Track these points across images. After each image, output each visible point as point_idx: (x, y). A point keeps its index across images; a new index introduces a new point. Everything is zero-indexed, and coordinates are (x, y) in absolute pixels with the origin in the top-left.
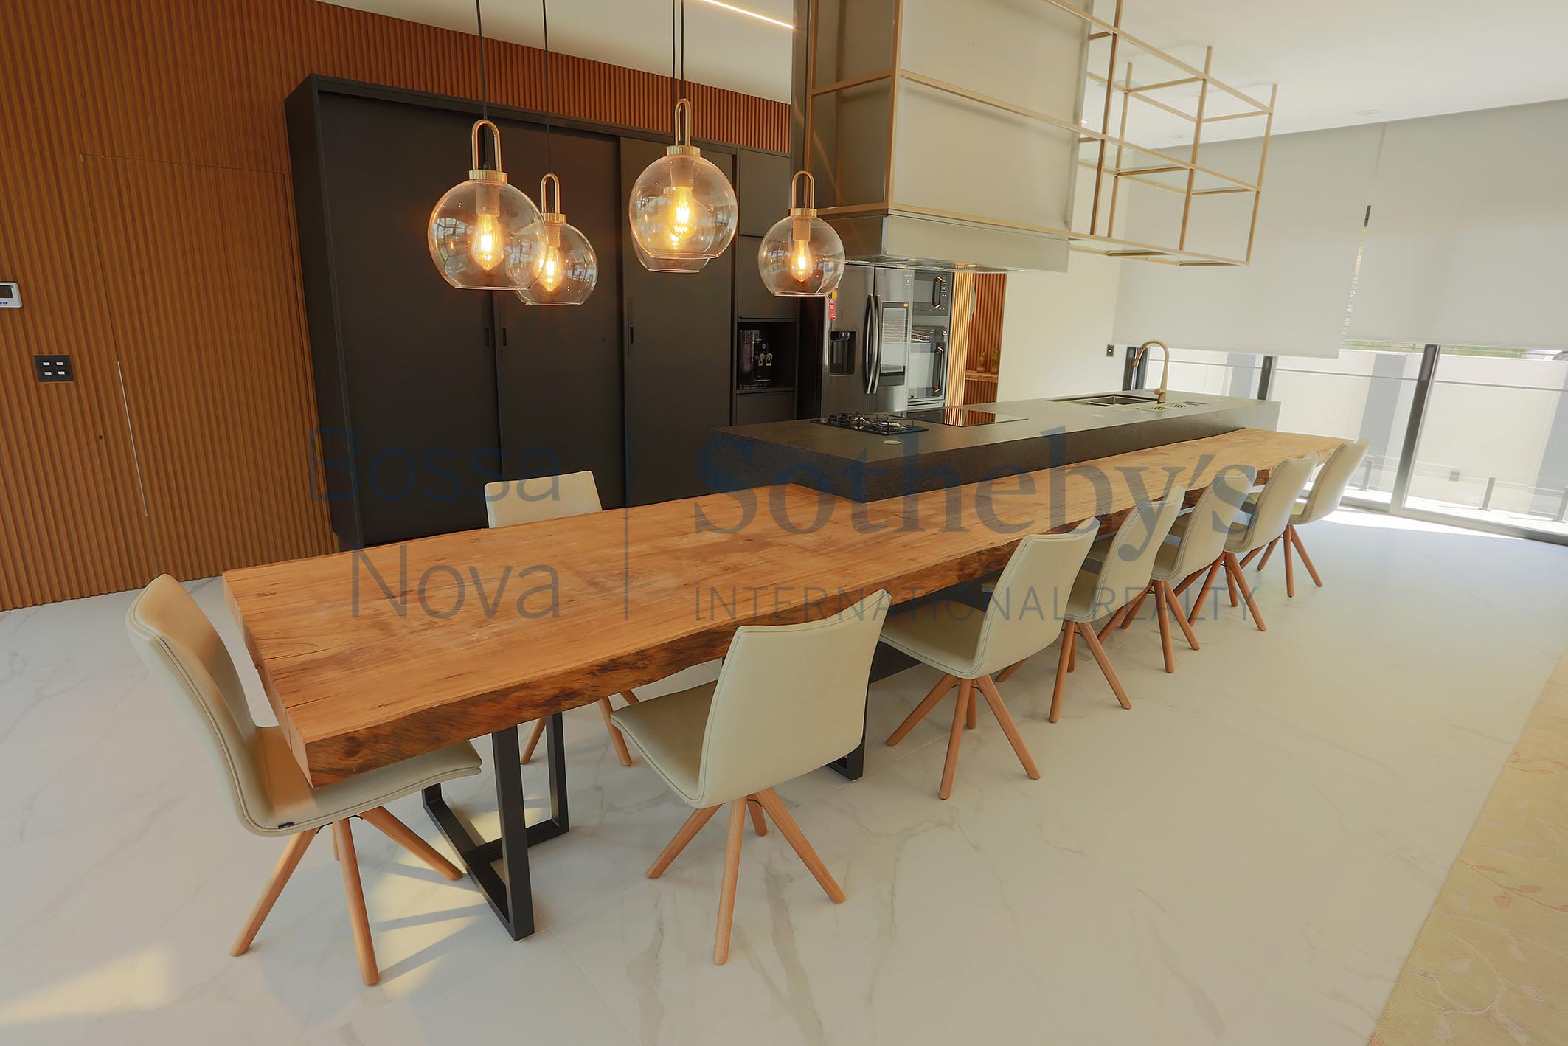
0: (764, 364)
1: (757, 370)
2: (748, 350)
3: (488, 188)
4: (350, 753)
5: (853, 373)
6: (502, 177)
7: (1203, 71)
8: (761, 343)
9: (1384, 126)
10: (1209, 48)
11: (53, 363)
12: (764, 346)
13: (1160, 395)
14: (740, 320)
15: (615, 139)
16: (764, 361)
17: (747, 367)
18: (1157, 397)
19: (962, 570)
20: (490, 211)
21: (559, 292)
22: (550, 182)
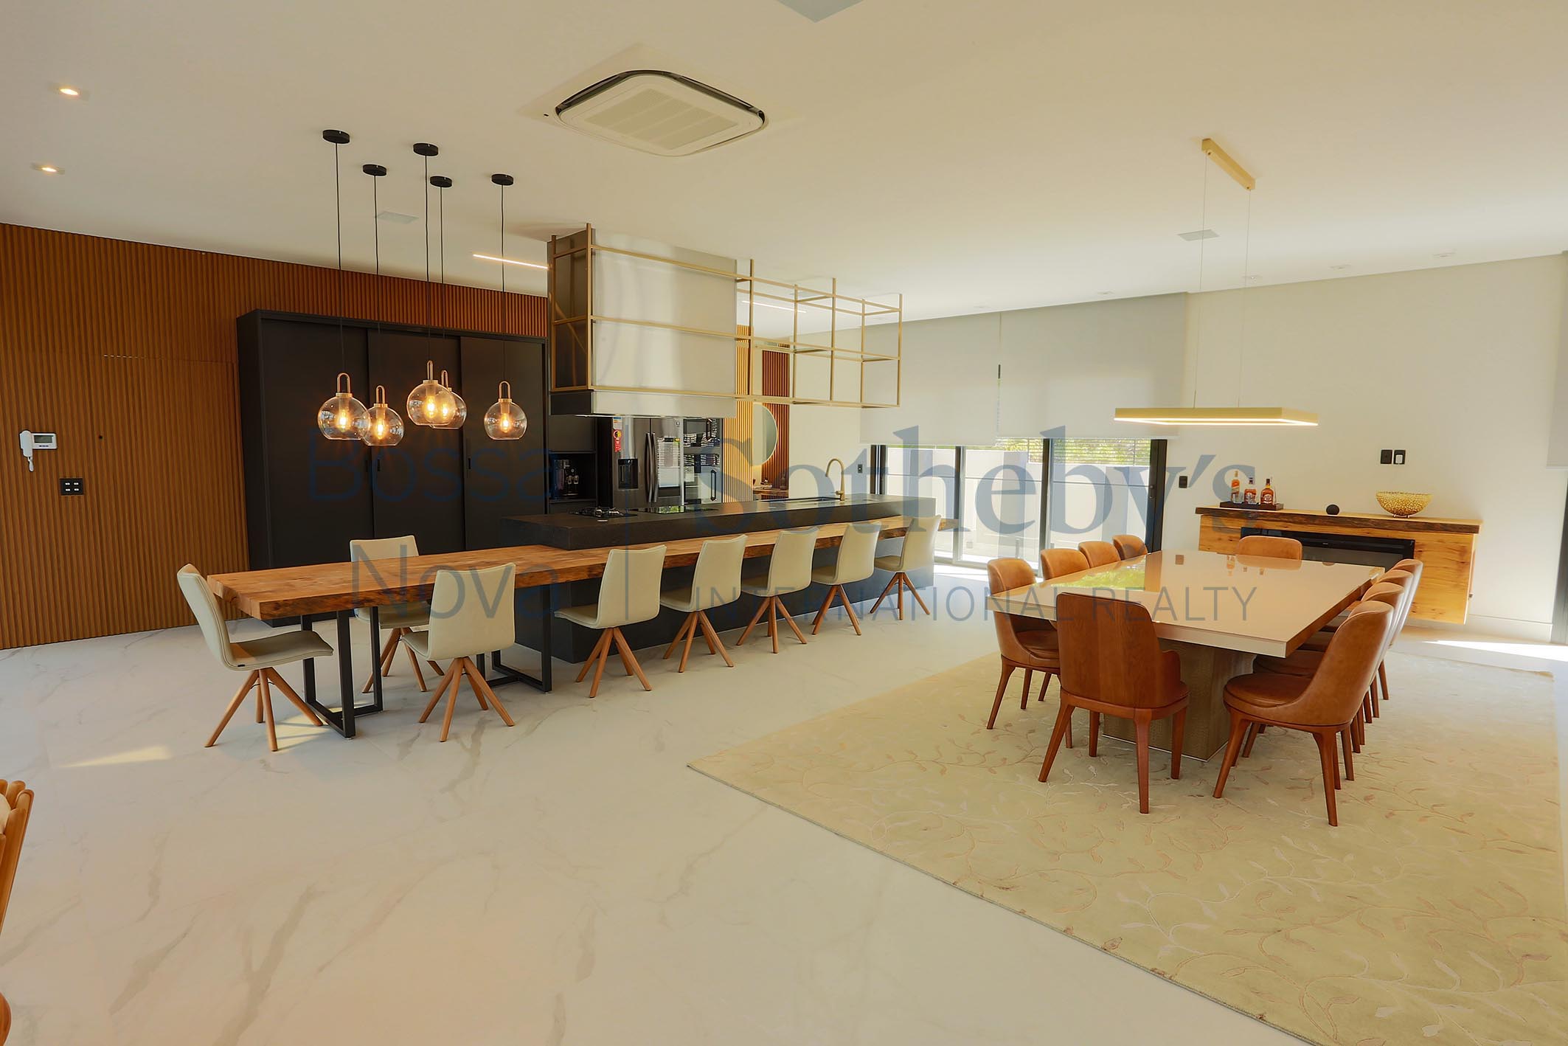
0: (573, 482)
1: (567, 488)
2: (560, 474)
3: (344, 400)
4: (276, 609)
5: (637, 488)
6: (350, 395)
7: (831, 293)
8: (570, 468)
9: (1001, 314)
10: (834, 279)
11: (72, 490)
12: (573, 471)
13: (841, 494)
14: (550, 453)
15: (458, 338)
16: (572, 481)
17: (559, 486)
18: (839, 497)
19: (590, 571)
20: (343, 408)
21: (386, 440)
22: (380, 389)
